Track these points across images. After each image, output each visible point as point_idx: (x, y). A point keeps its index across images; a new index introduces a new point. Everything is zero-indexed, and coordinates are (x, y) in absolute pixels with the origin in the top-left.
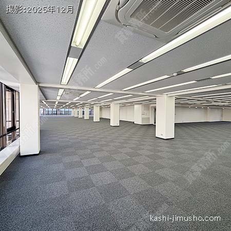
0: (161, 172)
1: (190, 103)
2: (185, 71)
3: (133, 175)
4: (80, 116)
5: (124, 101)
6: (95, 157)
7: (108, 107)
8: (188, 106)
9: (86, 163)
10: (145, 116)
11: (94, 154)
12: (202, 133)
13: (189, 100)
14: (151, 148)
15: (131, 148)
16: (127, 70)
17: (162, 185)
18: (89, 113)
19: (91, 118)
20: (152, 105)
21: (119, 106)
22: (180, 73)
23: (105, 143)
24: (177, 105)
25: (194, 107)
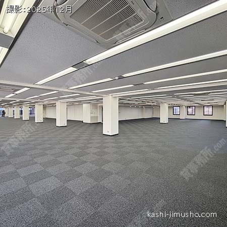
0: (106, 167)
1: (131, 103)
2: (124, 76)
3: (79, 175)
4: (17, 116)
5: (71, 100)
6: (36, 163)
7: (54, 105)
8: (129, 105)
9: (23, 172)
10: (93, 115)
11: (35, 160)
12: (139, 127)
13: (129, 100)
14: (99, 145)
15: (79, 148)
16: (72, 69)
17: (107, 179)
18: (29, 112)
19: (32, 119)
20: (100, 105)
21: (66, 104)
22: (121, 78)
23: (50, 146)
24: (120, 105)
25: (134, 106)
